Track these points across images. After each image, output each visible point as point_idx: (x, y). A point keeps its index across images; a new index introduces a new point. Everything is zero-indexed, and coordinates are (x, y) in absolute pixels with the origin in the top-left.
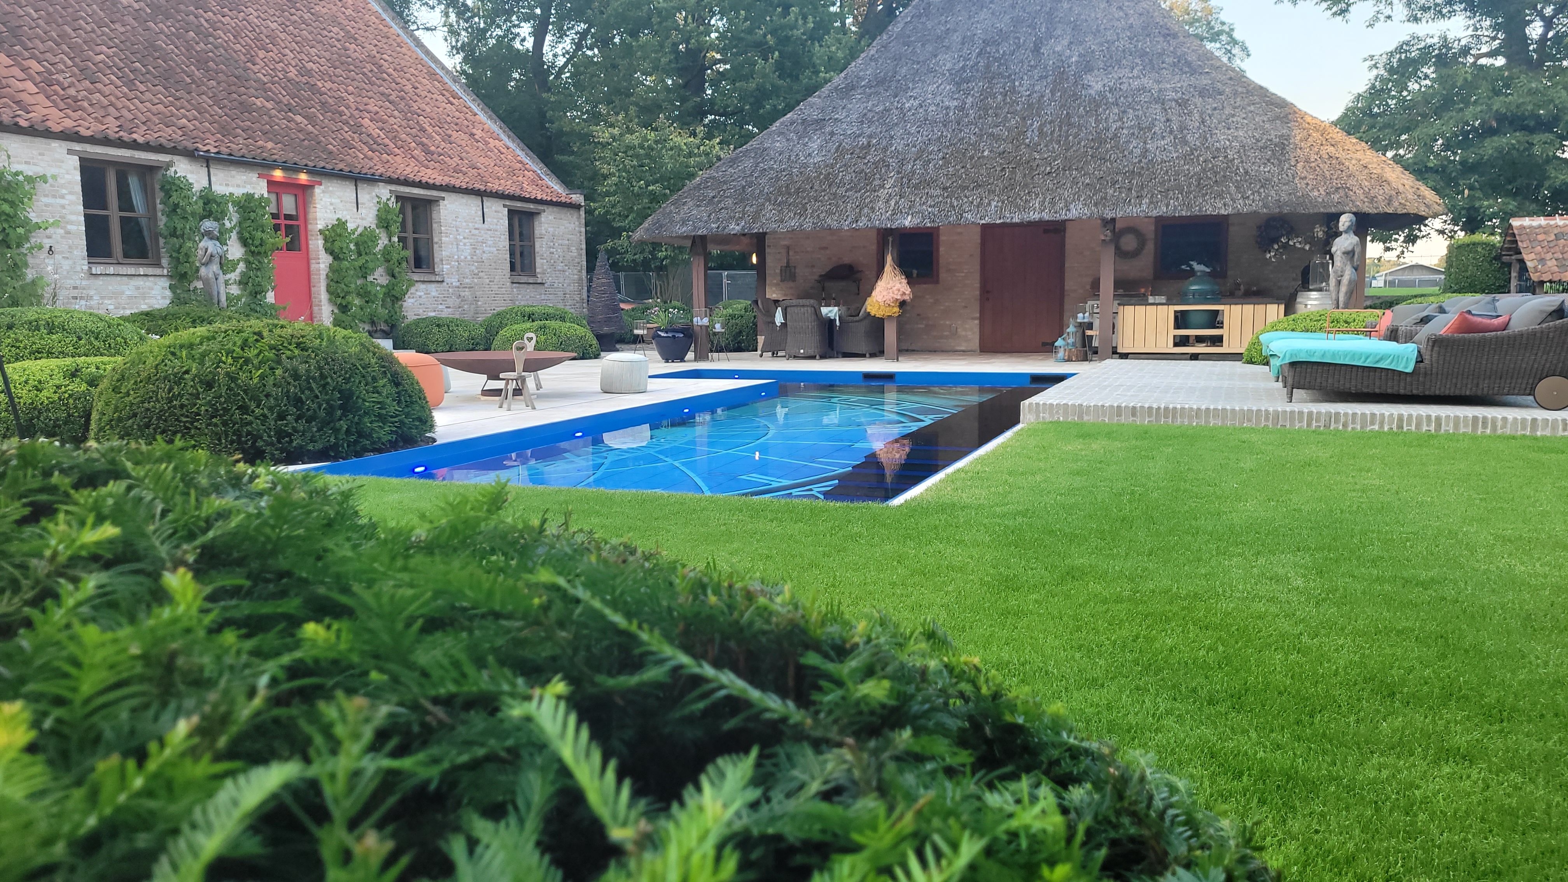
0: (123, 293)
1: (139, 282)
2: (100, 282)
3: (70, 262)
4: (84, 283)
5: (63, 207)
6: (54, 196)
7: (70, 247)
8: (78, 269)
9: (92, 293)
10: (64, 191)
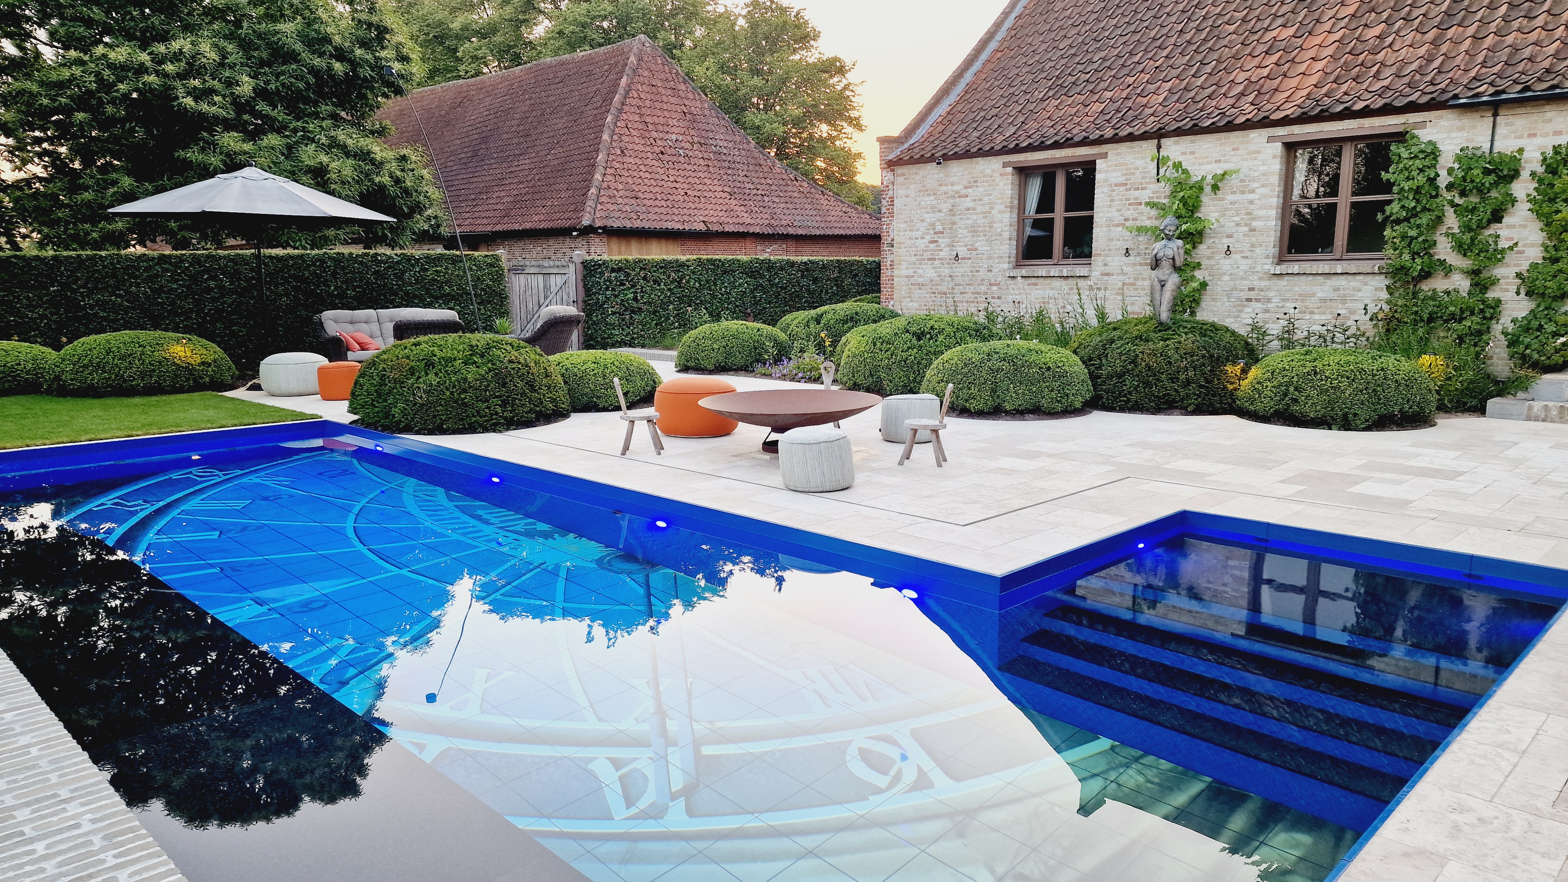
0: (1313, 295)
1: (1342, 281)
2: (1284, 282)
3: (1249, 261)
4: (1264, 283)
5: (1251, 202)
6: (1243, 192)
7: (1253, 246)
8: (1259, 268)
9: (1271, 294)
10: (1256, 185)
